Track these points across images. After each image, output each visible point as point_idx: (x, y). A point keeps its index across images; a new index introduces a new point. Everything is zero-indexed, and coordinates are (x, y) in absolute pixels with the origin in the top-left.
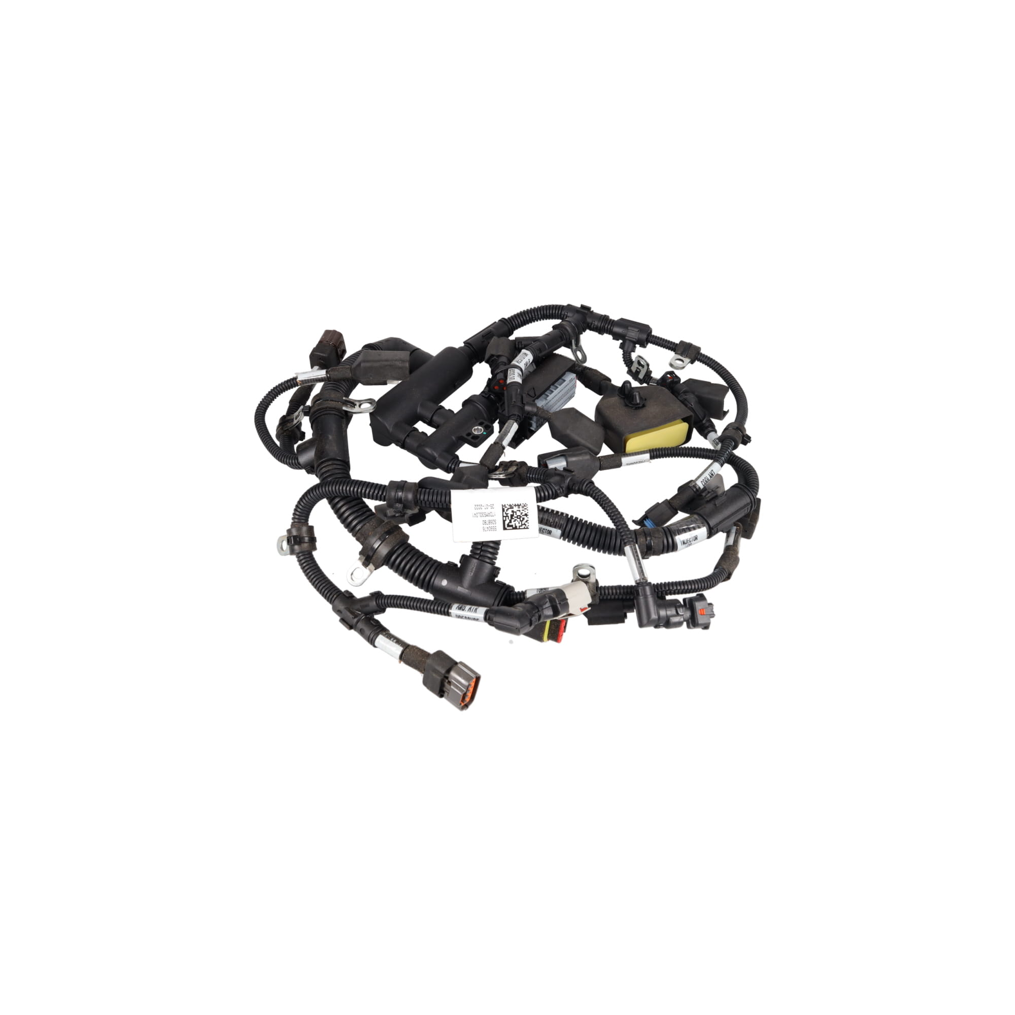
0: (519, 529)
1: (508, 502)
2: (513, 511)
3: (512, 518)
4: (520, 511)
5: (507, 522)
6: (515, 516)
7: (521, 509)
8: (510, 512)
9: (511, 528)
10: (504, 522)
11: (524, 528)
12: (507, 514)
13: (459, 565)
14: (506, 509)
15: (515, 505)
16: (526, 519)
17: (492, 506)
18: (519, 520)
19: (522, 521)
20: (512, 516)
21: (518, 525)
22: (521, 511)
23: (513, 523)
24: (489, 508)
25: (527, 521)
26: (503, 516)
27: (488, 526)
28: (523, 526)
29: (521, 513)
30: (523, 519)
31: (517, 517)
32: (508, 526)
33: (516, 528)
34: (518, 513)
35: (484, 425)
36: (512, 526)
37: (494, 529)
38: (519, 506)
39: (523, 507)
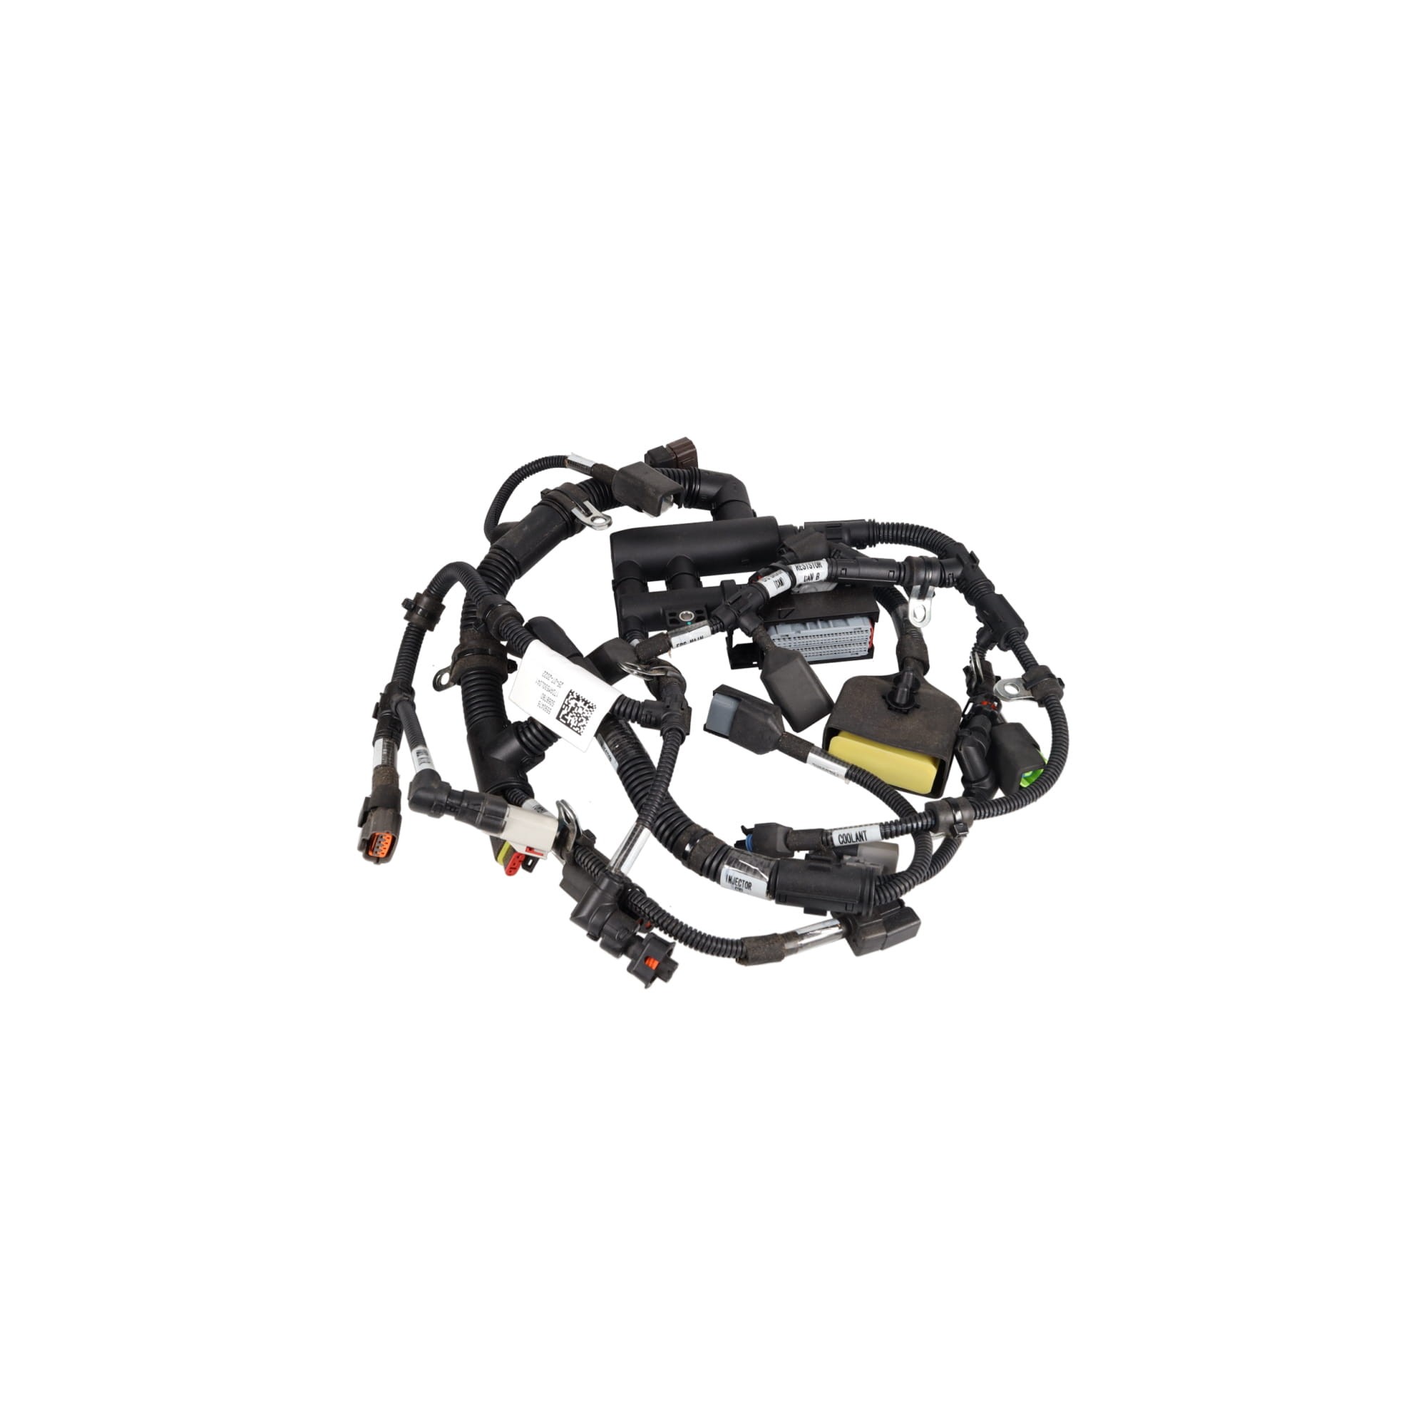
0: (572, 728)
1: (578, 691)
2: (576, 704)
3: (571, 711)
4: (583, 709)
5: (564, 712)
6: (576, 711)
7: (586, 708)
8: (573, 703)
9: (565, 722)
10: (562, 709)
11: (577, 732)
12: (569, 703)
14: (571, 697)
15: (583, 700)
16: (584, 722)
17: (560, 684)
18: (577, 718)
19: (579, 722)
20: (573, 709)
21: (572, 724)
22: (584, 711)
23: (569, 718)
24: (557, 684)
25: (584, 726)
26: (564, 703)
27: (545, 703)
28: (577, 729)
29: (583, 713)
30: (582, 720)
31: (577, 714)
32: (563, 718)
33: (568, 725)
34: (580, 711)
36: (566, 720)
37: (548, 710)
38: (586, 703)
39: (589, 707)
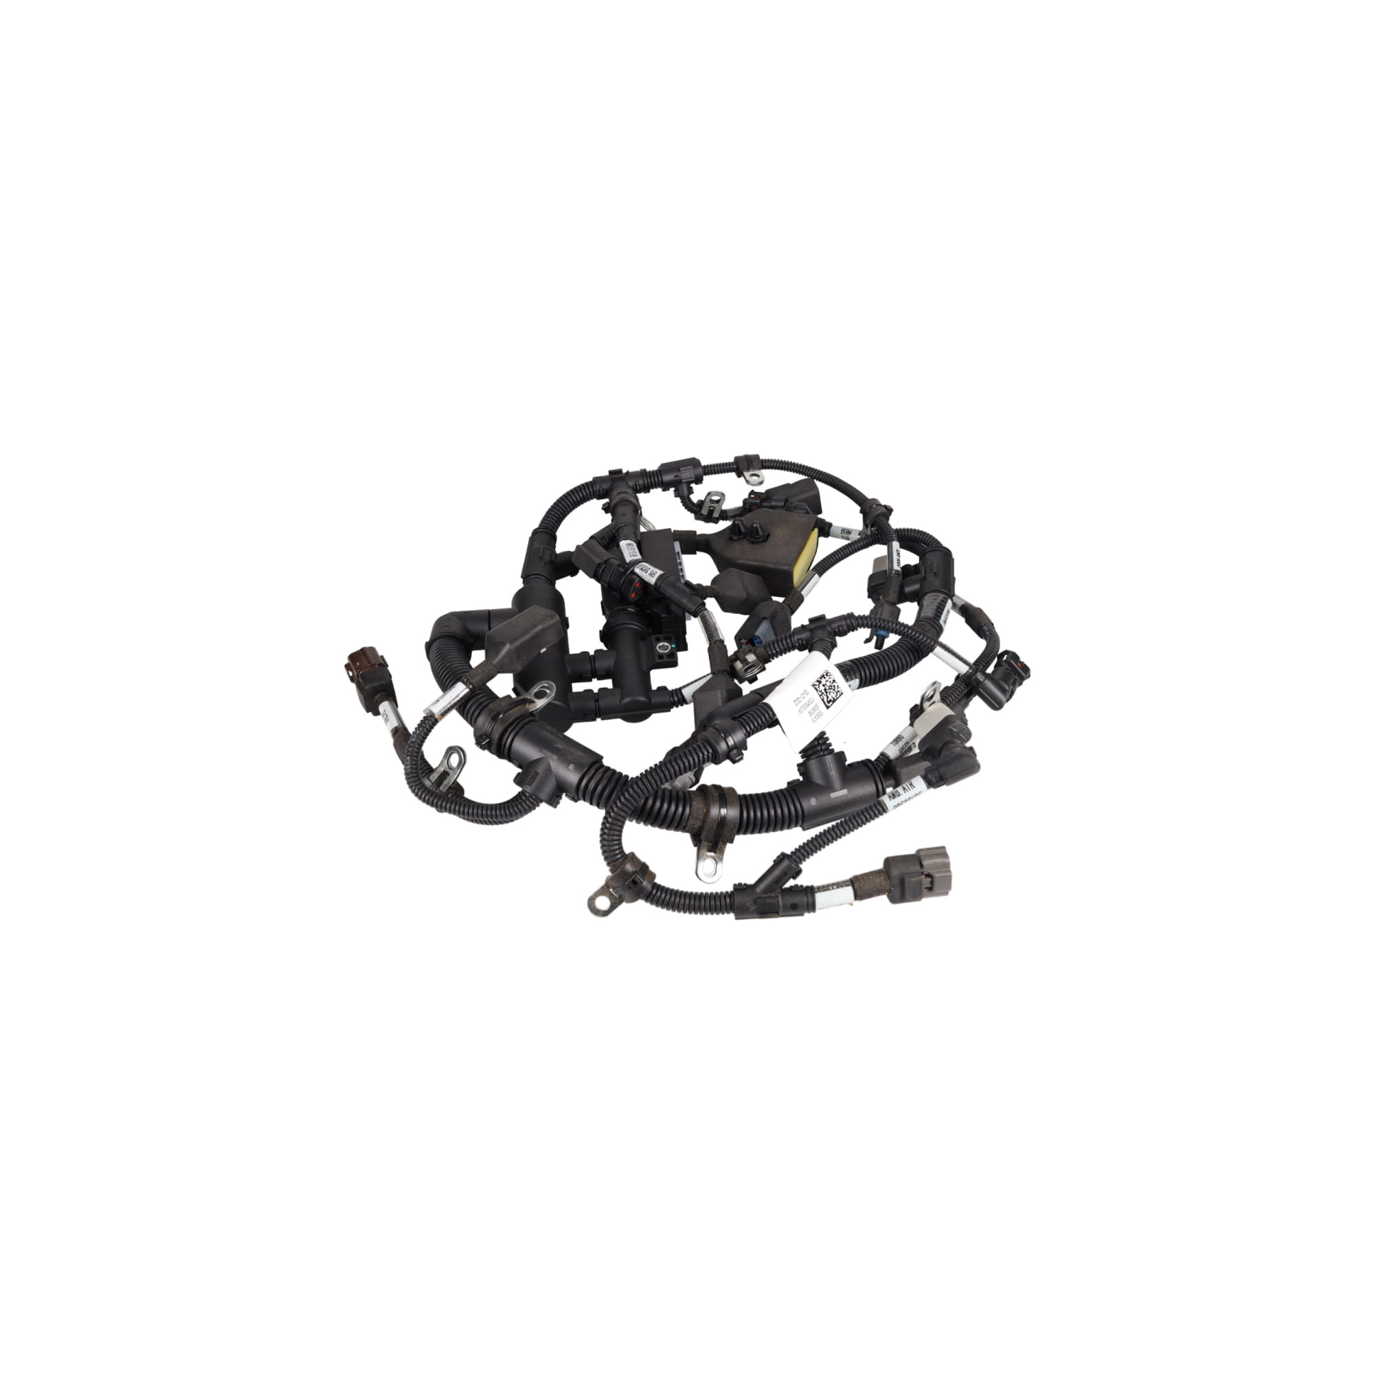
0: (837, 698)
1: (813, 680)
2: (824, 685)
3: (827, 693)
4: (827, 681)
5: (825, 700)
6: (827, 688)
7: (827, 678)
8: (822, 688)
9: (831, 703)
10: (823, 700)
11: (840, 695)
12: (821, 691)
13: (801, 779)
14: (817, 687)
15: (821, 678)
16: (836, 685)
18: (832, 690)
19: (834, 690)
20: (825, 690)
21: (834, 696)
22: (829, 680)
23: (830, 698)
24: (805, 695)
25: (838, 686)
26: (820, 696)
27: (814, 715)
29: (830, 682)
30: (834, 686)
31: (829, 689)
32: (829, 702)
33: (834, 701)
34: (828, 684)
35: (662, 639)
36: (830, 701)
37: (821, 714)
38: (823, 676)
39: (827, 675)
